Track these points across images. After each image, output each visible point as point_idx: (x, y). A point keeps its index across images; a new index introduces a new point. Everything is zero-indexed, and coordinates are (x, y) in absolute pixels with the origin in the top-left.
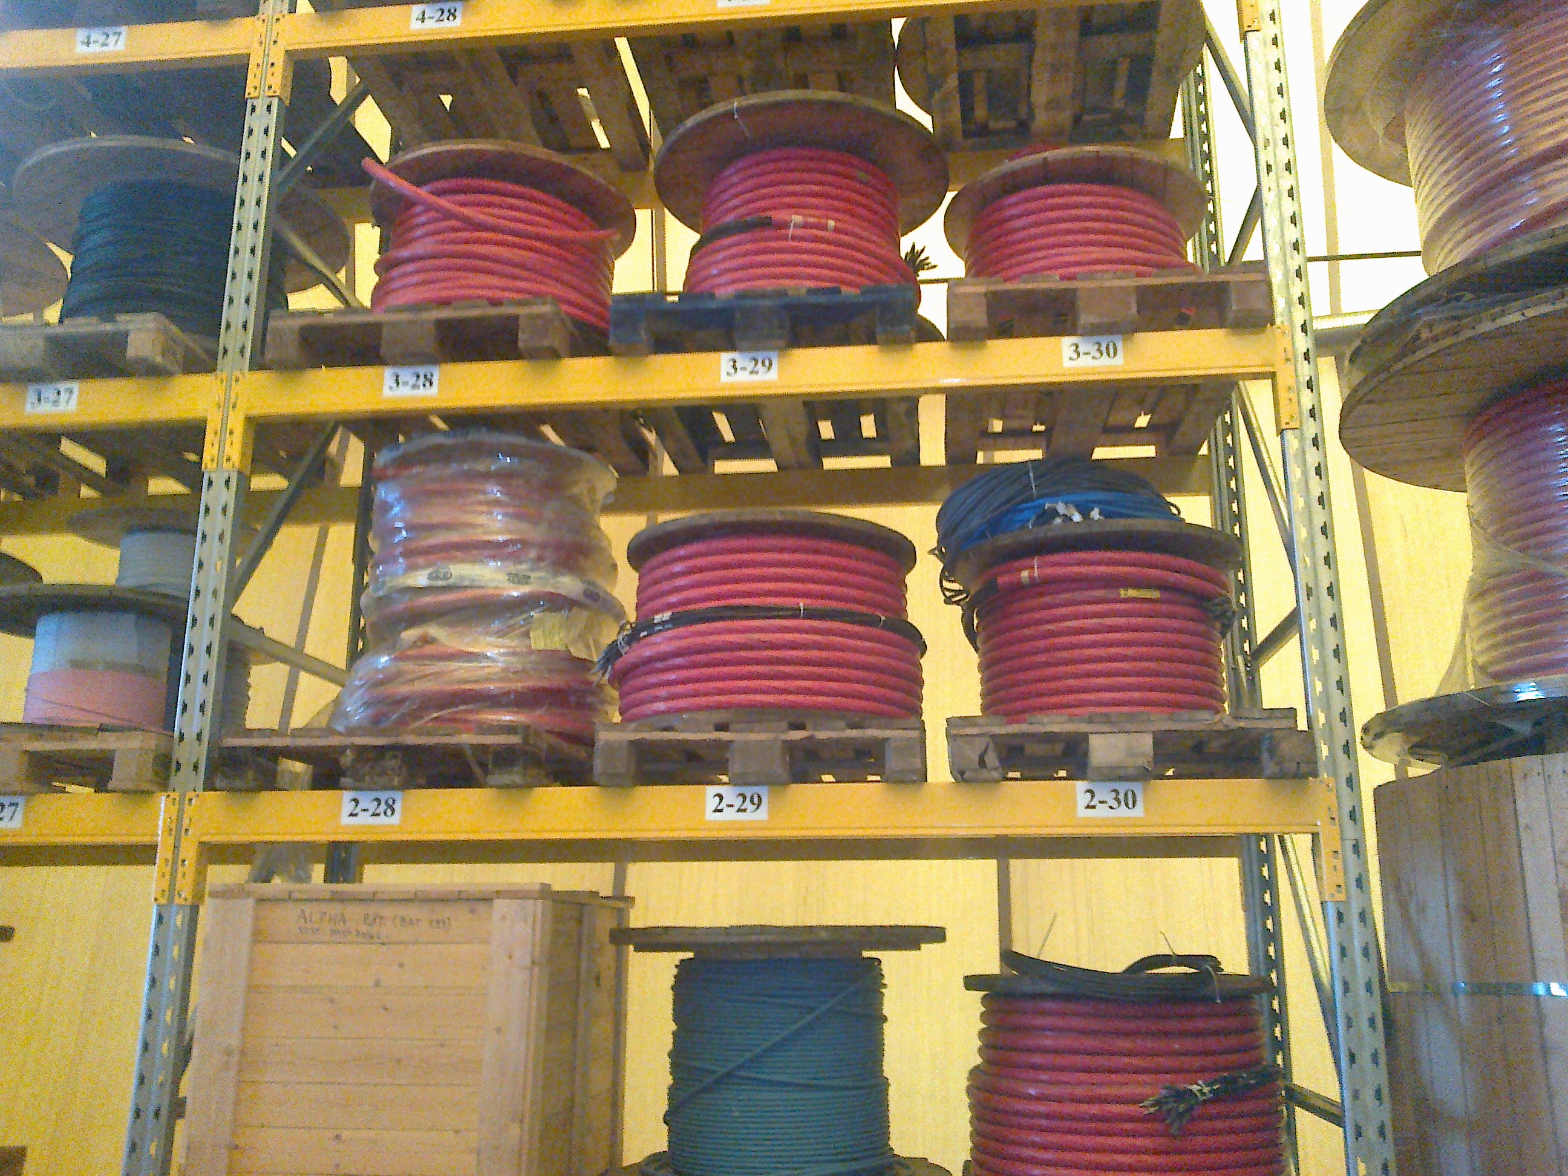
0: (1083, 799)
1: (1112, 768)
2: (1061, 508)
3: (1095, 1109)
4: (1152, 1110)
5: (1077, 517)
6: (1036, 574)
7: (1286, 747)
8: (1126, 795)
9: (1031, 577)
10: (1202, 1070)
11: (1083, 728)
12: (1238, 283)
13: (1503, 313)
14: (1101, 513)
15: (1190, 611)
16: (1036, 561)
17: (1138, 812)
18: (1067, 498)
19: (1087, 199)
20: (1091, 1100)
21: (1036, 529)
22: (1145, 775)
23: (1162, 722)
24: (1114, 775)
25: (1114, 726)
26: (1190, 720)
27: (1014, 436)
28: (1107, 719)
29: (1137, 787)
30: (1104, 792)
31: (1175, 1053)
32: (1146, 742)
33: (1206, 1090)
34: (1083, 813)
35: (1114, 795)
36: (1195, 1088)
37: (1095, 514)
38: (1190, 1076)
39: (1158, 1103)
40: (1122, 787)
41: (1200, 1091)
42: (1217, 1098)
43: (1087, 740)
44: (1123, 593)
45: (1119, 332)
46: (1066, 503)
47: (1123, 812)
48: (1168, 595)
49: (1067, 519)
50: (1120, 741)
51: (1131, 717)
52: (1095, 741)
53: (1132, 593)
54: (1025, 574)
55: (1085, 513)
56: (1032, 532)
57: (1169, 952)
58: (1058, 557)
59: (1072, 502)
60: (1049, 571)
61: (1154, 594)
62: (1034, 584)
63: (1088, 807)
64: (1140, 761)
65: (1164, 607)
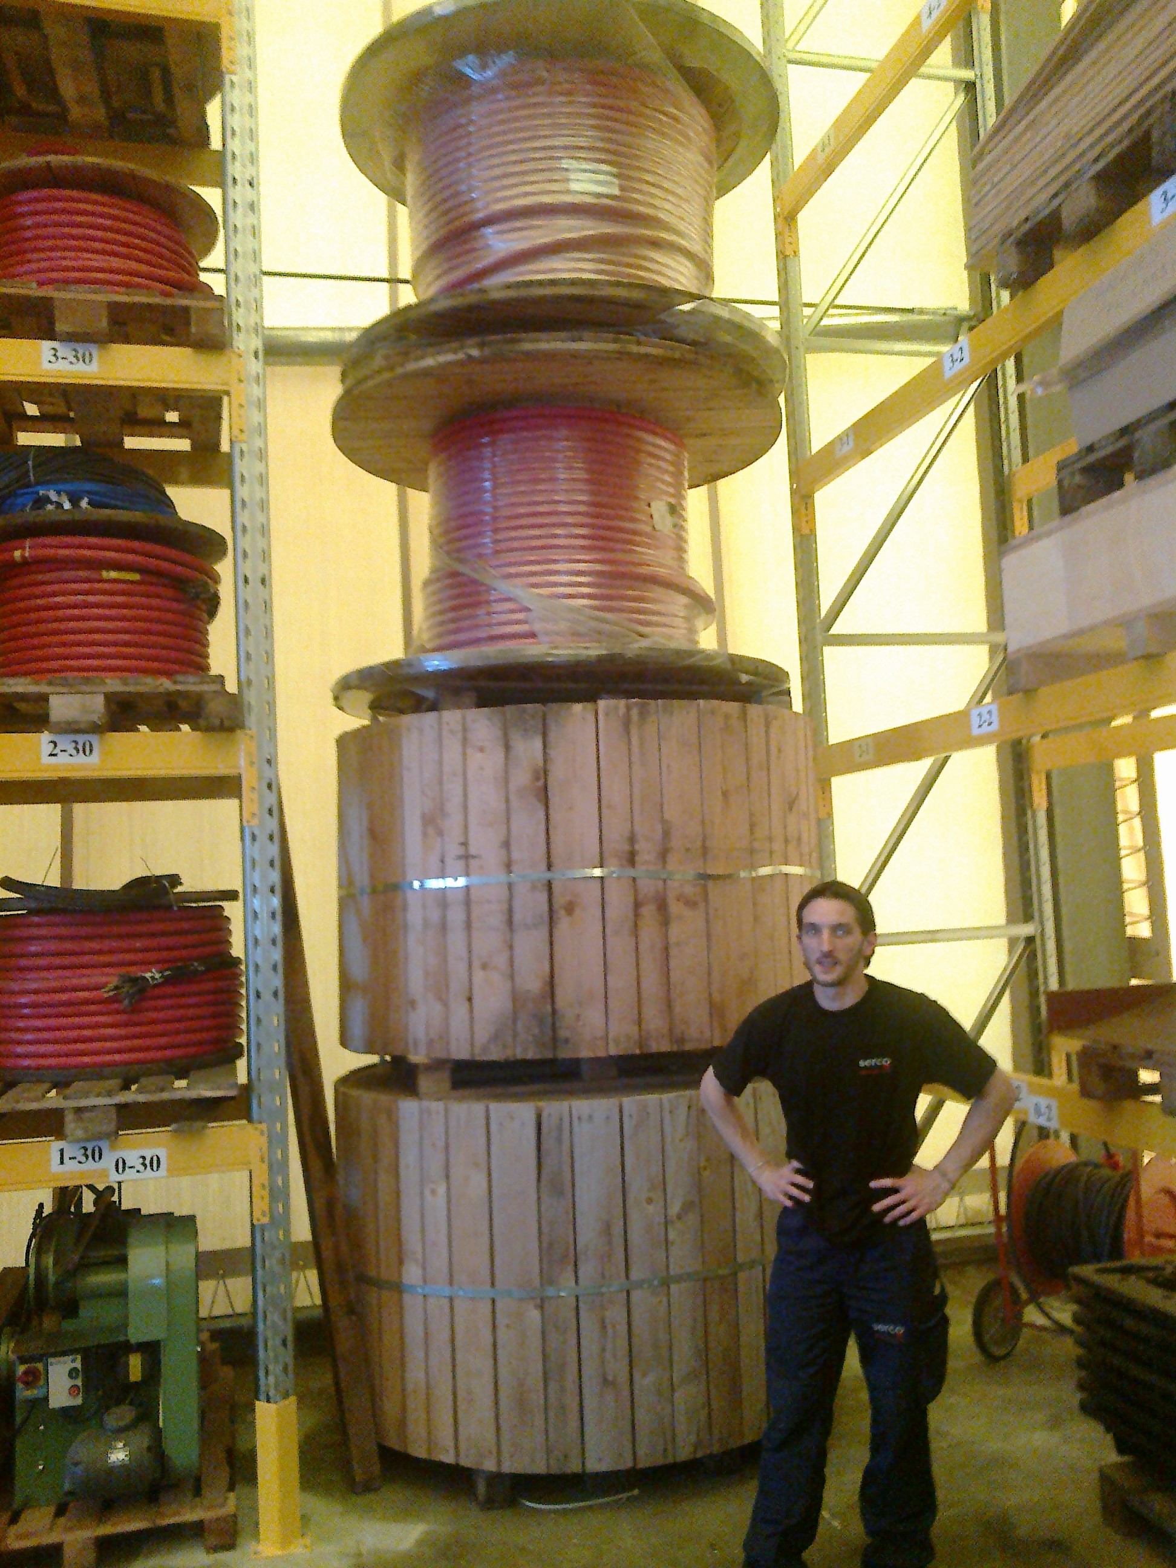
0: (48, 748)
1: (69, 723)
2: (53, 496)
3: (64, 997)
4: (111, 994)
5: (67, 506)
6: (27, 554)
7: (215, 707)
8: (84, 744)
9: (23, 556)
10: (158, 962)
11: (43, 688)
12: (198, 309)
13: (423, 357)
14: (89, 504)
15: (170, 593)
16: (28, 543)
17: (94, 759)
18: (60, 487)
19: (89, 207)
20: (63, 990)
21: (34, 513)
22: (95, 729)
23: (114, 684)
24: (71, 728)
25: (71, 688)
26: (137, 684)
27: (47, 421)
28: (65, 683)
29: (94, 739)
30: (65, 742)
31: (136, 951)
32: (99, 702)
33: (157, 976)
34: (46, 760)
35: (74, 745)
36: (148, 975)
37: (84, 503)
38: (143, 967)
39: (116, 988)
40: (81, 739)
41: (153, 978)
42: (167, 981)
43: (47, 700)
44: (105, 574)
45: (94, 342)
46: (59, 493)
47: (81, 759)
48: (147, 578)
49: (59, 505)
50: (75, 700)
51: (87, 681)
52: (55, 702)
53: (113, 574)
54: (17, 554)
55: (75, 501)
56: (29, 515)
57: (149, 874)
58: (48, 540)
59: (65, 492)
60: (41, 552)
61: (135, 577)
62: (25, 562)
63: (51, 755)
64: (95, 718)
65: (143, 588)
